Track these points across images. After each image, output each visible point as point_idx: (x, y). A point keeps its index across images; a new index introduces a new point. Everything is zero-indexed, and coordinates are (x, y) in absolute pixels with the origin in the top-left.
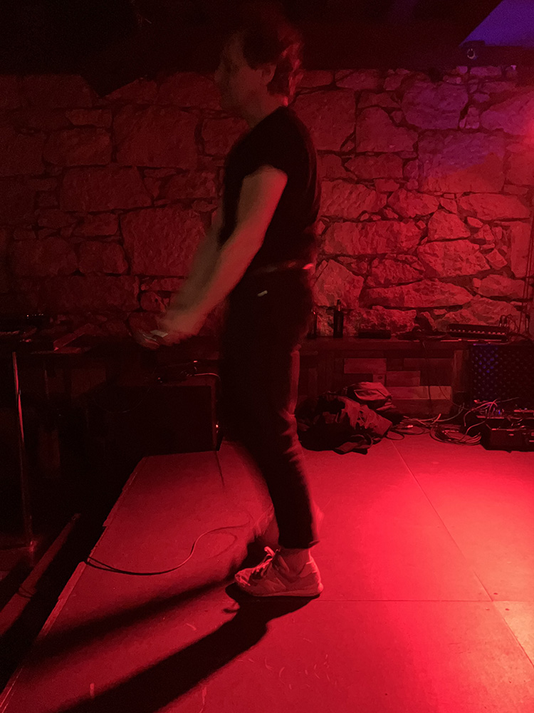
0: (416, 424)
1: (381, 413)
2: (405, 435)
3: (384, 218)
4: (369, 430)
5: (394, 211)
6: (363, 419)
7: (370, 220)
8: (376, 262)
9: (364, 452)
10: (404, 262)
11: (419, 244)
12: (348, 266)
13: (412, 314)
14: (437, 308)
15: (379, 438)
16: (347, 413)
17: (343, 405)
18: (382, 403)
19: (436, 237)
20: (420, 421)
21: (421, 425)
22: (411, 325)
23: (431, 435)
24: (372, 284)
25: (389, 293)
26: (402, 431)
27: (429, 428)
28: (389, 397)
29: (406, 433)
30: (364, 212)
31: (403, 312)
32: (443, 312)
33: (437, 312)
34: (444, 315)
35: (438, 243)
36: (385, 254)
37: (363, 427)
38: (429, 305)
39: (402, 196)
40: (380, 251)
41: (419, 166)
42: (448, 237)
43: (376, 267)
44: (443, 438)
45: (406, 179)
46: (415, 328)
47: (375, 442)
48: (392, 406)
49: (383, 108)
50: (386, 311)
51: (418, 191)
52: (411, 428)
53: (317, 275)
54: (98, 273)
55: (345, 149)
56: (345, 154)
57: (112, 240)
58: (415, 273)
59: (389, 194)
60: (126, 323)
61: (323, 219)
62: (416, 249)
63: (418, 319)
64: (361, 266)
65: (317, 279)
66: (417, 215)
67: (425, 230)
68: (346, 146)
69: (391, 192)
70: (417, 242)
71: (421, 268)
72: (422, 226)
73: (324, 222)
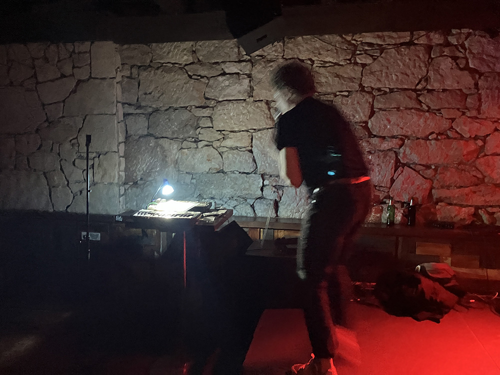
1: (448, 289)
3: (449, 137)
7: (436, 139)
8: (441, 170)
9: (438, 322)
10: (465, 170)
11: (477, 158)
13: (470, 210)
14: (492, 206)
15: (448, 310)
16: (423, 289)
17: (419, 282)
18: (449, 280)
19: (491, 152)
20: (479, 296)
21: (481, 301)
22: (470, 219)
24: (438, 186)
25: (452, 193)
26: (466, 304)
27: (489, 303)
28: (454, 275)
29: (469, 307)
31: (463, 209)
32: (496, 210)
33: (491, 210)
34: (498, 212)
35: (492, 157)
36: (449, 164)
37: (436, 300)
38: (485, 204)
41: (479, 99)
45: (469, 109)
46: (473, 222)
47: (446, 313)
48: (457, 284)
49: (451, 57)
51: (478, 118)
52: (472, 302)
53: (395, 178)
54: (236, 172)
55: (419, 87)
56: (419, 90)
57: (246, 150)
58: (474, 179)
59: (453, 120)
60: (252, 206)
61: (400, 137)
62: (475, 161)
63: (476, 215)
64: (429, 173)
65: (394, 180)
66: (476, 135)
67: (483, 147)
68: (420, 85)
69: (455, 119)
70: (475, 155)
71: (480, 176)
72: (480, 143)
73: (401, 139)
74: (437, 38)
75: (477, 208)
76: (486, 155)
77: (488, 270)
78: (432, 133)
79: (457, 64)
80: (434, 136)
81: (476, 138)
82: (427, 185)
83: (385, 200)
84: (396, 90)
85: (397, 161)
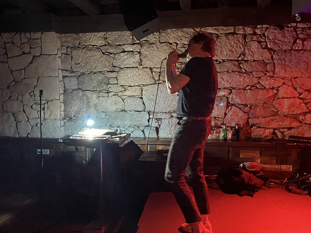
0: (275, 183)
1: (258, 177)
2: (271, 188)
3: (257, 88)
4: (254, 185)
5: (262, 85)
6: (251, 180)
7: (251, 89)
8: (254, 107)
9: (252, 196)
10: (267, 108)
11: (273, 100)
13: (271, 131)
14: (282, 128)
15: (258, 189)
16: (243, 177)
17: (241, 173)
18: (259, 172)
19: (282, 96)
20: (276, 181)
21: (277, 183)
22: (271, 136)
23: (283, 189)
24: (252, 117)
25: (260, 121)
26: (269, 186)
27: (281, 185)
28: (262, 169)
31: (267, 130)
32: (285, 130)
33: (283, 130)
35: (282, 99)
36: (258, 104)
37: (251, 184)
38: (279, 127)
40: (256, 102)
41: (274, 66)
42: (288, 97)
43: (254, 110)
44: (290, 191)
45: (268, 71)
46: (272, 138)
47: (257, 191)
48: (263, 174)
49: (257, 41)
50: (259, 129)
51: (273, 77)
53: (227, 113)
54: (132, 111)
55: (240, 59)
56: (239, 61)
57: (139, 97)
58: (272, 113)
59: (260, 78)
60: (143, 131)
61: (229, 88)
62: (273, 102)
63: (274, 133)
64: (247, 109)
65: (227, 114)
66: (273, 87)
67: (277, 93)
68: (240, 58)
69: (261, 77)
70: (273, 98)
71: (275, 110)
72: (275, 92)
73: (230, 90)
74: (249, 30)
75: (275, 129)
76: (278, 98)
77: (281, 165)
78: (248, 86)
79: (261, 45)
80: (249, 87)
81: (273, 88)
82: (245, 117)
83: (221, 126)
84: (226, 61)
85: (228, 102)
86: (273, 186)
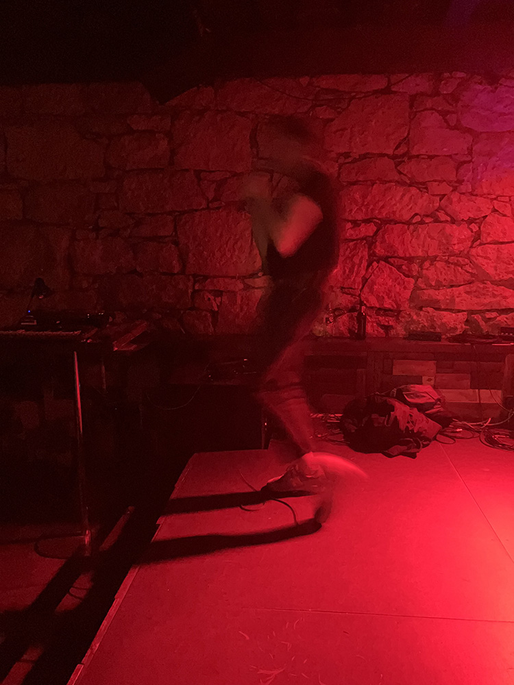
0: (466, 428)
1: (428, 416)
2: (456, 439)
3: (437, 221)
5: (447, 214)
7: (422, 223)
8: (427, 264)
9: (413, 456)
10: (456, 264)
11: (471, 247)
12: (399, 268)
13: (462, 317)
14: (488, 311)
16: (396, 417)
17: (392, 408)
18: (432, 405)
19: (489, 240)
20: (469, 424)
21: (469, 429)
22: (462, 327)
23: (480, 440)
24: (423, 286)
25: (440, 295)
26: (452, 434)
27: (479, 432)
28: (439, 400)
30: (416, 214)
31: (454, 315)
32: (494, 314)
33: (488, 315)
34: (496, 318)
35: (490, 246)
36: (436, 257)
37: (412, 431)
38: (480, 308)
39: (455, 199)
40: (431, 253)
41: (473, 169)
42: (501, 241)
43: (427, 269)
44: (492, 442)
45: (460, 182)
46: (465, 331)
47: (425, 446)
48: (442, 409)
49: (438, 111)
50: (436, 313)
51: (472, 194)
52: (460, 432)
53: (367, 277)
54: (154, 272)
56: (399, 157)
57: (168, 241)
58: (468, 277)
60: (180, 321)
62: (468, 251)
63: (469, 322)
64: (412, 268)
65: (367, 280)
66: (469, 218)
67: (478, 234)
68: (399, 150)
69: (444, 195)
70: (469, 244)
71: (473, 271)
72: (474, 228)
73: (376, 224)
75: (471, 312)
76: (480, 244)
77: (481, 391)
79: (446, 121)
80: (418, 219)
81: (471, 221)
84: (368, 156)
86: (460, 435)
